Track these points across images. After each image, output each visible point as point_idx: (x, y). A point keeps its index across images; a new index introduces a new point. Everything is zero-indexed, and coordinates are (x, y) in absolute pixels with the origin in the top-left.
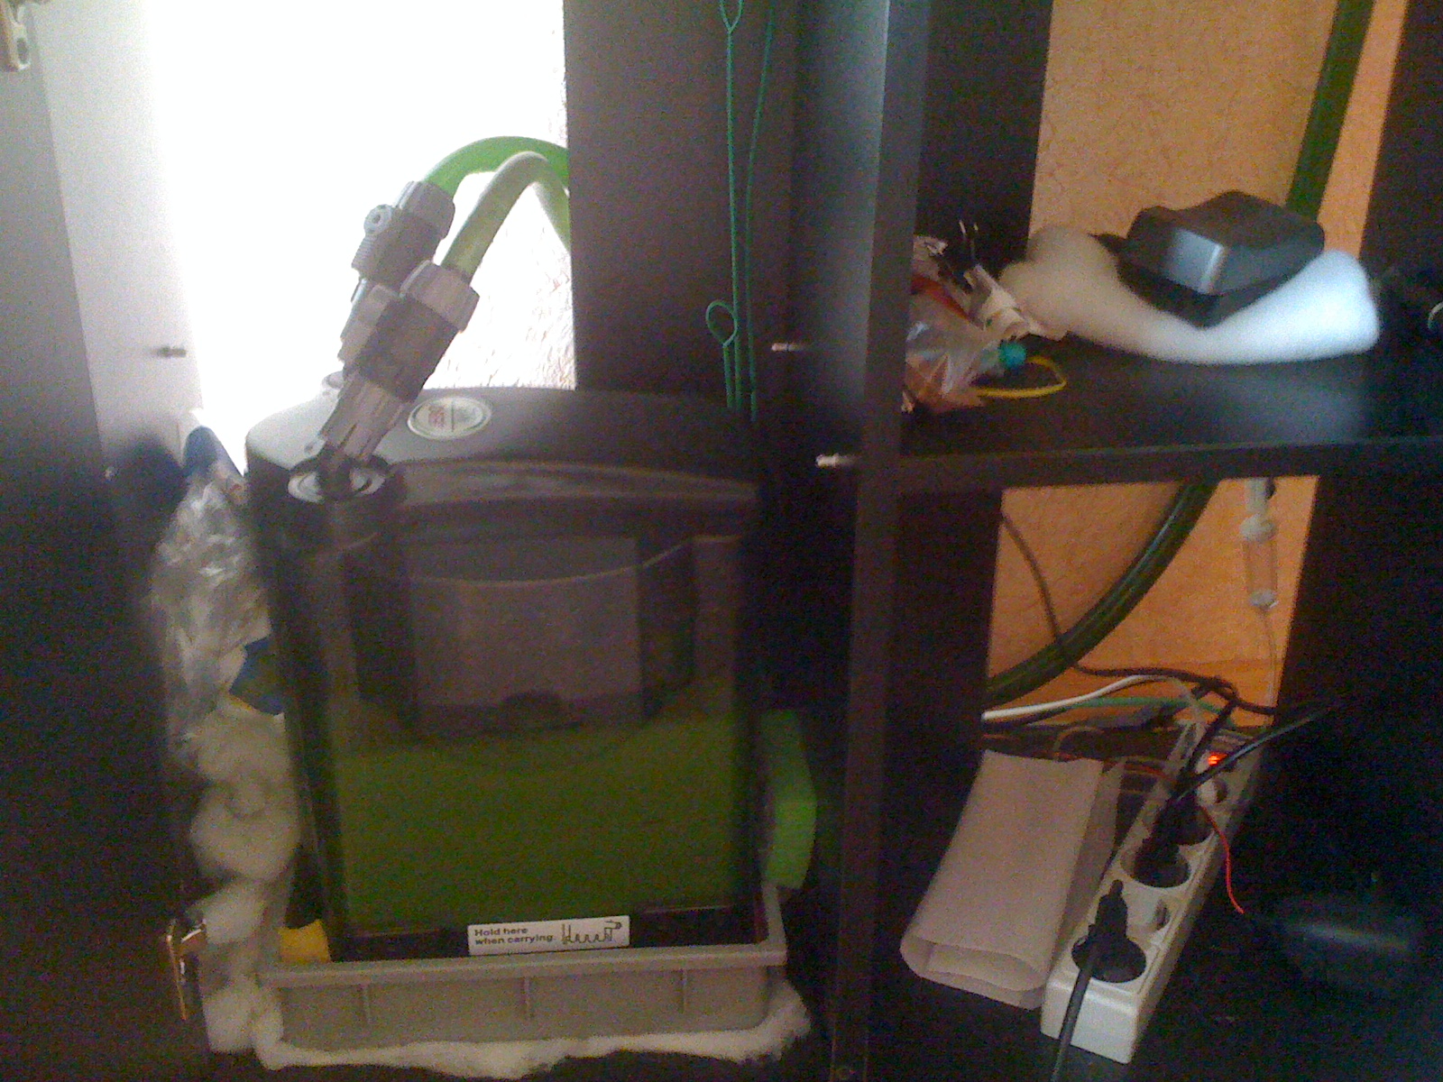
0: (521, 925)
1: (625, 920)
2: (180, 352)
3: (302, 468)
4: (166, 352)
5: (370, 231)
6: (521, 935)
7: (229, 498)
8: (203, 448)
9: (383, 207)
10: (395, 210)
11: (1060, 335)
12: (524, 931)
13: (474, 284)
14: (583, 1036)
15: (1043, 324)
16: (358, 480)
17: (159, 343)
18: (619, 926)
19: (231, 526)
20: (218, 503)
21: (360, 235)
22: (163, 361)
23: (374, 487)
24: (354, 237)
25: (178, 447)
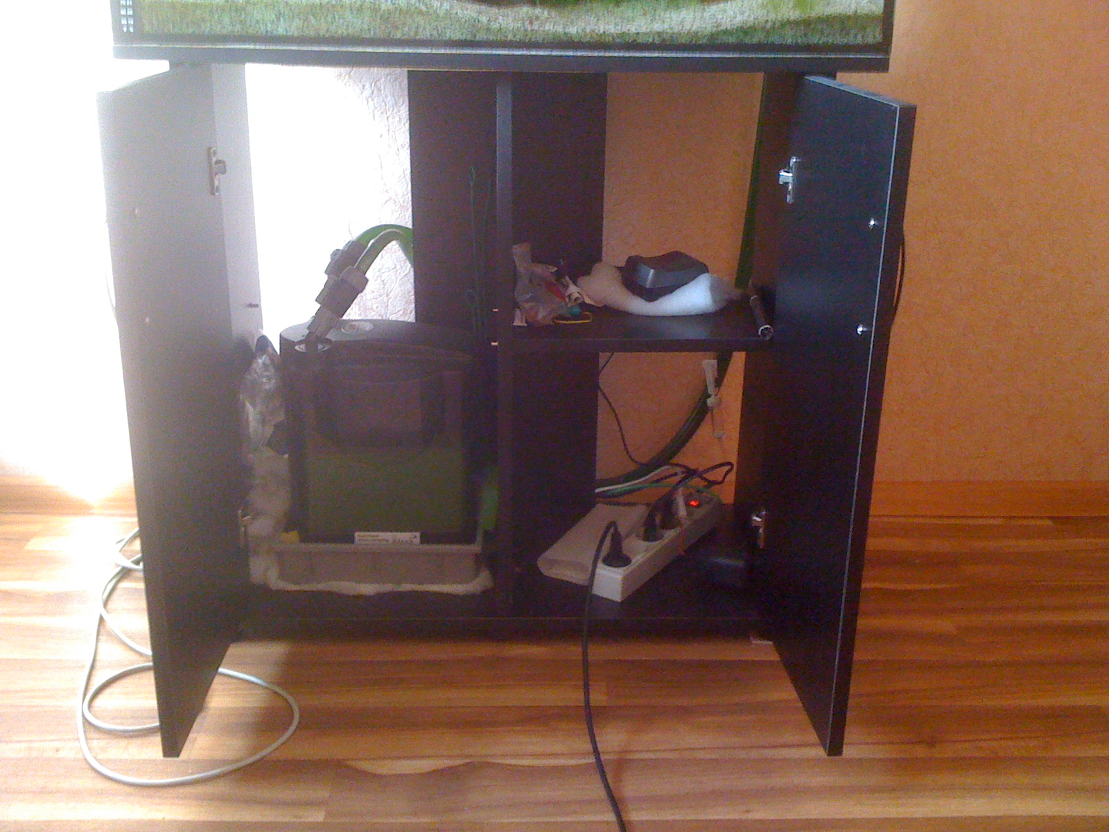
0: (376, 534)
1: (418, 534)
2: (257, 306)
3: (300, 342)
4: (251, 305)
5: (332, 259)
6: (376, 538)
7: (272, 360)
8: (264, 342)
9: (338, 250)
10: (343, 251)
11: (600, 305)
12: (377, 536)
13: (367, 275)
14: (399, 583)
15: (595, 301)
16: (320, 347)
17: (248, 302)
18: (415, 537)
19: (272, 370)
20: (268, 362)
21: (329, 260)
22: (251, 310)
23: (326, 348)
24: (326, 261)
25: (253, 344)
